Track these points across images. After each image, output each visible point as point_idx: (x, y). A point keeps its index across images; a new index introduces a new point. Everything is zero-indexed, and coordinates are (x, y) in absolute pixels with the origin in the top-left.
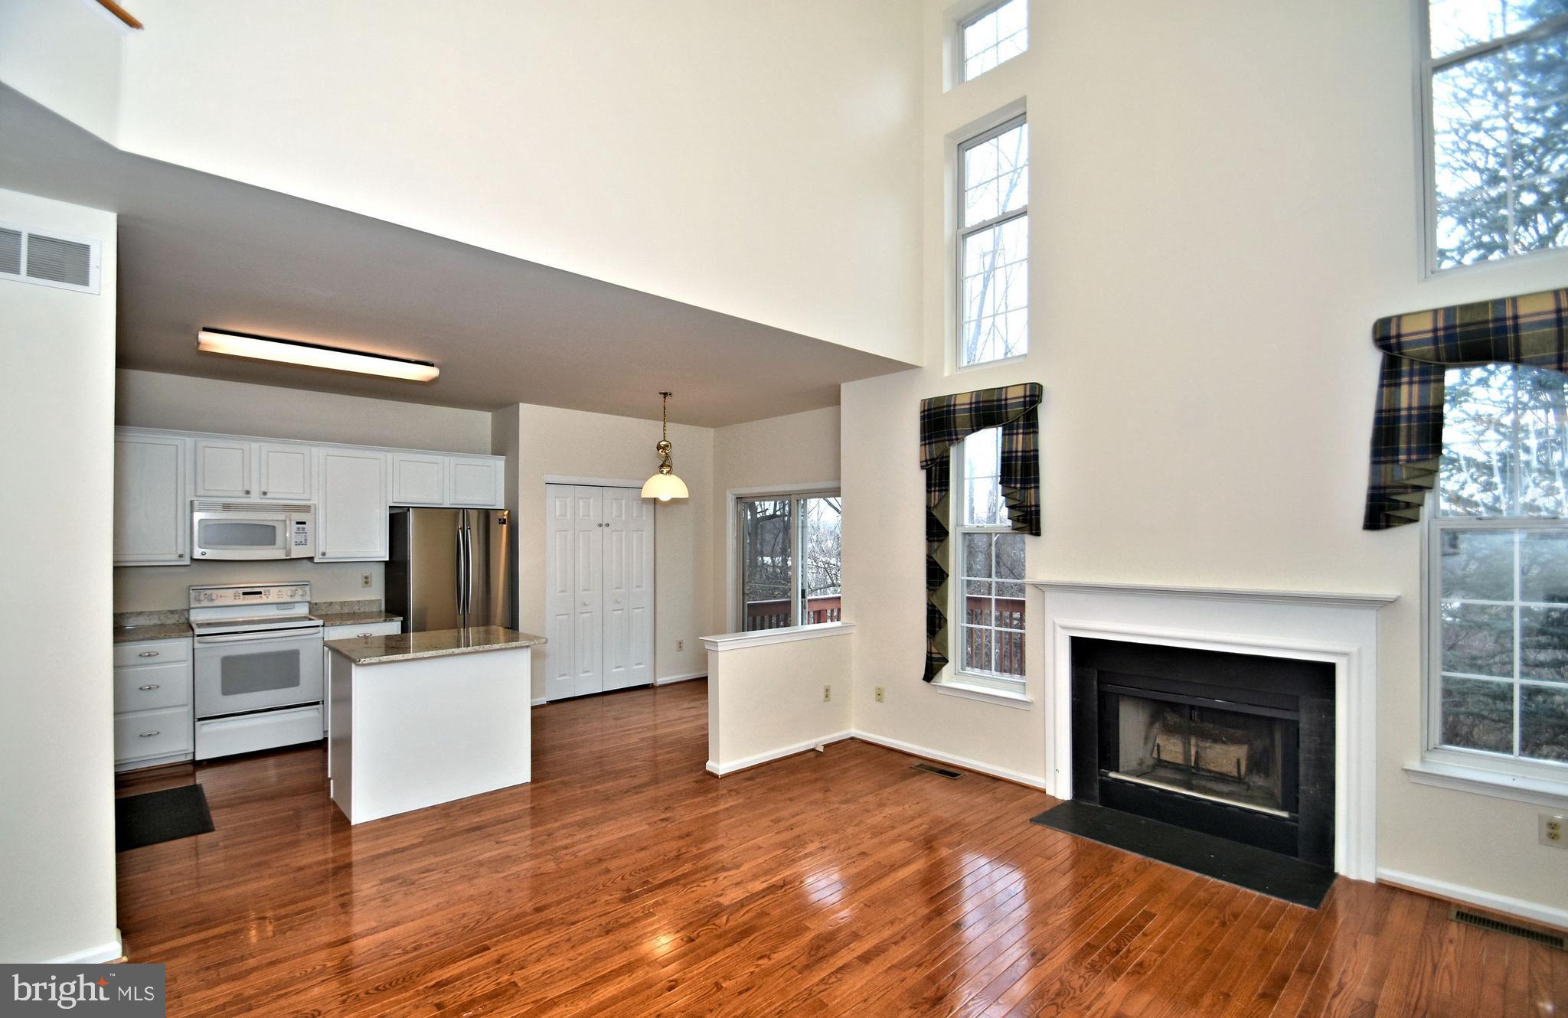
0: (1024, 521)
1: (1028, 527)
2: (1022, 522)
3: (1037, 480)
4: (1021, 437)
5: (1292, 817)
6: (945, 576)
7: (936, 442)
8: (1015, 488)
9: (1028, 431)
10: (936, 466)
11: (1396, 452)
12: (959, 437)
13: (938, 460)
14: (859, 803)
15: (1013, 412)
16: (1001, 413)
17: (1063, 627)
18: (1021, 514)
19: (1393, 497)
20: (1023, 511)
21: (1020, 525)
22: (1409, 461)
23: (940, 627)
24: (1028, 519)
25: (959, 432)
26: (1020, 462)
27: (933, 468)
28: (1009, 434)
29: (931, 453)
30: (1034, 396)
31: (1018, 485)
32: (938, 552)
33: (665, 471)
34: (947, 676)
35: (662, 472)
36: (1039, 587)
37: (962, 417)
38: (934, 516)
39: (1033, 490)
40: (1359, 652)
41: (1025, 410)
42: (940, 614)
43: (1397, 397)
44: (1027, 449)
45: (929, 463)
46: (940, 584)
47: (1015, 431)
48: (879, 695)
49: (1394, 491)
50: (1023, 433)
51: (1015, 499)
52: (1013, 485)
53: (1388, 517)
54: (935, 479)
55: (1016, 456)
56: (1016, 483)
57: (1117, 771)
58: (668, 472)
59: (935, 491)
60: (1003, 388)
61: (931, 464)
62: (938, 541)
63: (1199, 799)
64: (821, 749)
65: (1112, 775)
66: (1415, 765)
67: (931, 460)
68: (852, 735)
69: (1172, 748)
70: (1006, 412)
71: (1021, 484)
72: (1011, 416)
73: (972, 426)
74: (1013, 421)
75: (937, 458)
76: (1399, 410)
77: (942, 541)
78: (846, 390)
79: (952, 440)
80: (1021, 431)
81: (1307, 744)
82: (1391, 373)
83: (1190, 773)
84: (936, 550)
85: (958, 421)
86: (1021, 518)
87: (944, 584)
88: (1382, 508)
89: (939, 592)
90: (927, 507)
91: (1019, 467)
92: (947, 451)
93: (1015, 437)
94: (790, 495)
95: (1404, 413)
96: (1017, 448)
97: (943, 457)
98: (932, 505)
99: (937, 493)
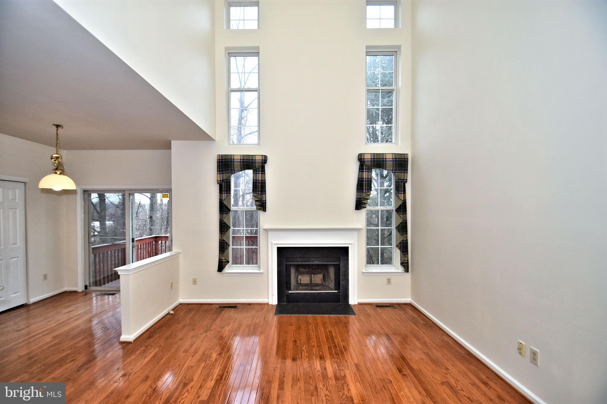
0: (261, 206)
1: (263, 209)
2: (261, 207)
3: (265, 191)
4: (260, 175)
5: (338, 292)
6: (229, 228)
7: (225, 173)
8: (259, 194)
9: (263, 173)
10: (224, 183)
11: (363, 190)
12: (235, 172)
13: (225, 181)
14: (212, 330)
15: (258, 165)
16: (253, 165)
17: (275, 244)
18: (260, 203)
19: (362, 201)
20: (261, 203)
21: (259, 208)
22: (366, 192)
23: (226, 249)
24: (262, 205)
25: (235, 170)
26: (260, 184)
27: (223, 184)
28: (255, 173)
29: (222, 177)
30: (265, 160)
31: (260, 193)
32: (226, 218)
33: (58, 173)
34: (229, 269)
35: (56, 173)
36: (266, 230)
37: (237, 165)
38: (224, 204)
39: (264, 195)
40: (354, 243)
41: (262, 165)
42: (226, 243)
43: (362, 175)
44: (263, 180)
45: (222, 181)
46: (227, 231)
47: (258, 172)
48: (195, 282)
49: (363, 200)
50: (261, 174)
51: (258, 198)
52: (258, 193)
53: (361, 206)
54: (224, 188)
55: (259, 182)
56: (259, 192)
57: (290, 290)
58: (60, 174)
59: (224, 193)
60: (253, 155)
61: (223, 182)
62: (226, 214)
63: (315, 293)
64: (172, 312)
65: (290, 292)
66: (364, 271)
67: (222, 180)
68: (181, 302)
69: (304, 279)
70: (255, 165)
71: (261, 192)
72: (257, 166)
73: (241, 168)
74: (257, 169)
75: (225, 180)
76: (363, 178)
77: (227, 214)
78: (173, 143)
79: (232, 173)
80: (260, 172)
81: (342, 270)
82: (361, 169)
83: (311, 286)
84: (225, 218)
85: (235, 166)
86: (260, 205)
87: (228, 231)
88: (360, 204)
89: (226, 235)
90: (220, 199)
91: (260, 186)
92: (230, 177)
93: (258, 174)
94: (125, 191)
95: (364, 179)
96: (259, 179)
97: (227, 180)
98: (223, 199)
99: (225, 194)
